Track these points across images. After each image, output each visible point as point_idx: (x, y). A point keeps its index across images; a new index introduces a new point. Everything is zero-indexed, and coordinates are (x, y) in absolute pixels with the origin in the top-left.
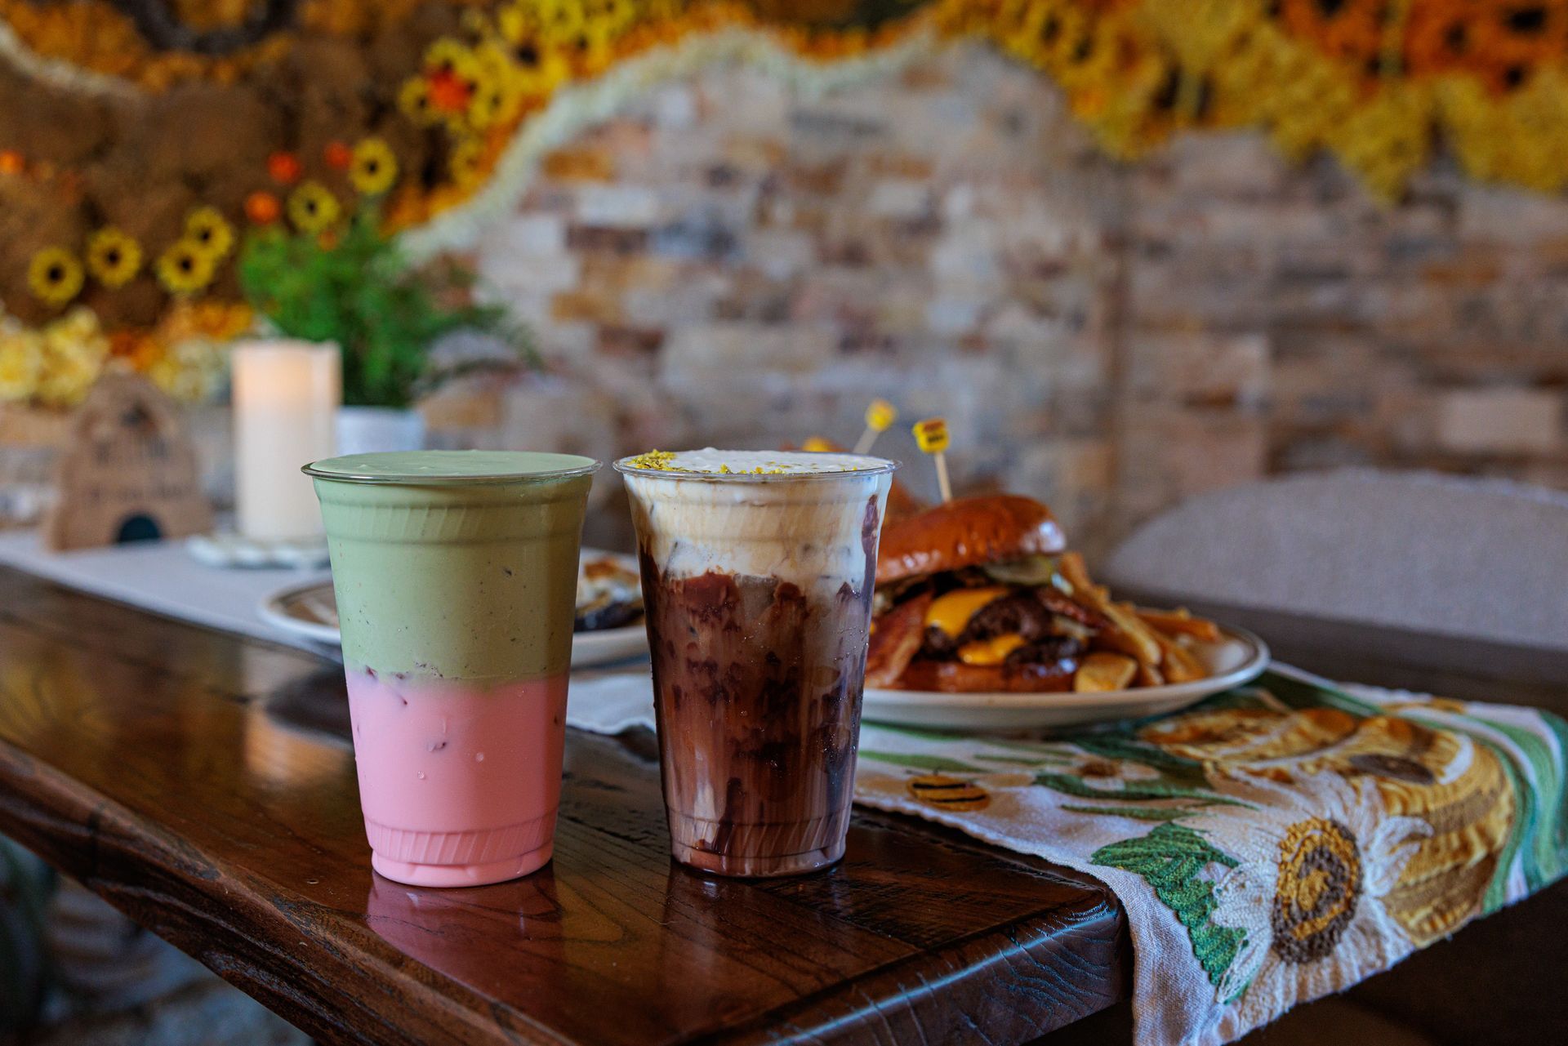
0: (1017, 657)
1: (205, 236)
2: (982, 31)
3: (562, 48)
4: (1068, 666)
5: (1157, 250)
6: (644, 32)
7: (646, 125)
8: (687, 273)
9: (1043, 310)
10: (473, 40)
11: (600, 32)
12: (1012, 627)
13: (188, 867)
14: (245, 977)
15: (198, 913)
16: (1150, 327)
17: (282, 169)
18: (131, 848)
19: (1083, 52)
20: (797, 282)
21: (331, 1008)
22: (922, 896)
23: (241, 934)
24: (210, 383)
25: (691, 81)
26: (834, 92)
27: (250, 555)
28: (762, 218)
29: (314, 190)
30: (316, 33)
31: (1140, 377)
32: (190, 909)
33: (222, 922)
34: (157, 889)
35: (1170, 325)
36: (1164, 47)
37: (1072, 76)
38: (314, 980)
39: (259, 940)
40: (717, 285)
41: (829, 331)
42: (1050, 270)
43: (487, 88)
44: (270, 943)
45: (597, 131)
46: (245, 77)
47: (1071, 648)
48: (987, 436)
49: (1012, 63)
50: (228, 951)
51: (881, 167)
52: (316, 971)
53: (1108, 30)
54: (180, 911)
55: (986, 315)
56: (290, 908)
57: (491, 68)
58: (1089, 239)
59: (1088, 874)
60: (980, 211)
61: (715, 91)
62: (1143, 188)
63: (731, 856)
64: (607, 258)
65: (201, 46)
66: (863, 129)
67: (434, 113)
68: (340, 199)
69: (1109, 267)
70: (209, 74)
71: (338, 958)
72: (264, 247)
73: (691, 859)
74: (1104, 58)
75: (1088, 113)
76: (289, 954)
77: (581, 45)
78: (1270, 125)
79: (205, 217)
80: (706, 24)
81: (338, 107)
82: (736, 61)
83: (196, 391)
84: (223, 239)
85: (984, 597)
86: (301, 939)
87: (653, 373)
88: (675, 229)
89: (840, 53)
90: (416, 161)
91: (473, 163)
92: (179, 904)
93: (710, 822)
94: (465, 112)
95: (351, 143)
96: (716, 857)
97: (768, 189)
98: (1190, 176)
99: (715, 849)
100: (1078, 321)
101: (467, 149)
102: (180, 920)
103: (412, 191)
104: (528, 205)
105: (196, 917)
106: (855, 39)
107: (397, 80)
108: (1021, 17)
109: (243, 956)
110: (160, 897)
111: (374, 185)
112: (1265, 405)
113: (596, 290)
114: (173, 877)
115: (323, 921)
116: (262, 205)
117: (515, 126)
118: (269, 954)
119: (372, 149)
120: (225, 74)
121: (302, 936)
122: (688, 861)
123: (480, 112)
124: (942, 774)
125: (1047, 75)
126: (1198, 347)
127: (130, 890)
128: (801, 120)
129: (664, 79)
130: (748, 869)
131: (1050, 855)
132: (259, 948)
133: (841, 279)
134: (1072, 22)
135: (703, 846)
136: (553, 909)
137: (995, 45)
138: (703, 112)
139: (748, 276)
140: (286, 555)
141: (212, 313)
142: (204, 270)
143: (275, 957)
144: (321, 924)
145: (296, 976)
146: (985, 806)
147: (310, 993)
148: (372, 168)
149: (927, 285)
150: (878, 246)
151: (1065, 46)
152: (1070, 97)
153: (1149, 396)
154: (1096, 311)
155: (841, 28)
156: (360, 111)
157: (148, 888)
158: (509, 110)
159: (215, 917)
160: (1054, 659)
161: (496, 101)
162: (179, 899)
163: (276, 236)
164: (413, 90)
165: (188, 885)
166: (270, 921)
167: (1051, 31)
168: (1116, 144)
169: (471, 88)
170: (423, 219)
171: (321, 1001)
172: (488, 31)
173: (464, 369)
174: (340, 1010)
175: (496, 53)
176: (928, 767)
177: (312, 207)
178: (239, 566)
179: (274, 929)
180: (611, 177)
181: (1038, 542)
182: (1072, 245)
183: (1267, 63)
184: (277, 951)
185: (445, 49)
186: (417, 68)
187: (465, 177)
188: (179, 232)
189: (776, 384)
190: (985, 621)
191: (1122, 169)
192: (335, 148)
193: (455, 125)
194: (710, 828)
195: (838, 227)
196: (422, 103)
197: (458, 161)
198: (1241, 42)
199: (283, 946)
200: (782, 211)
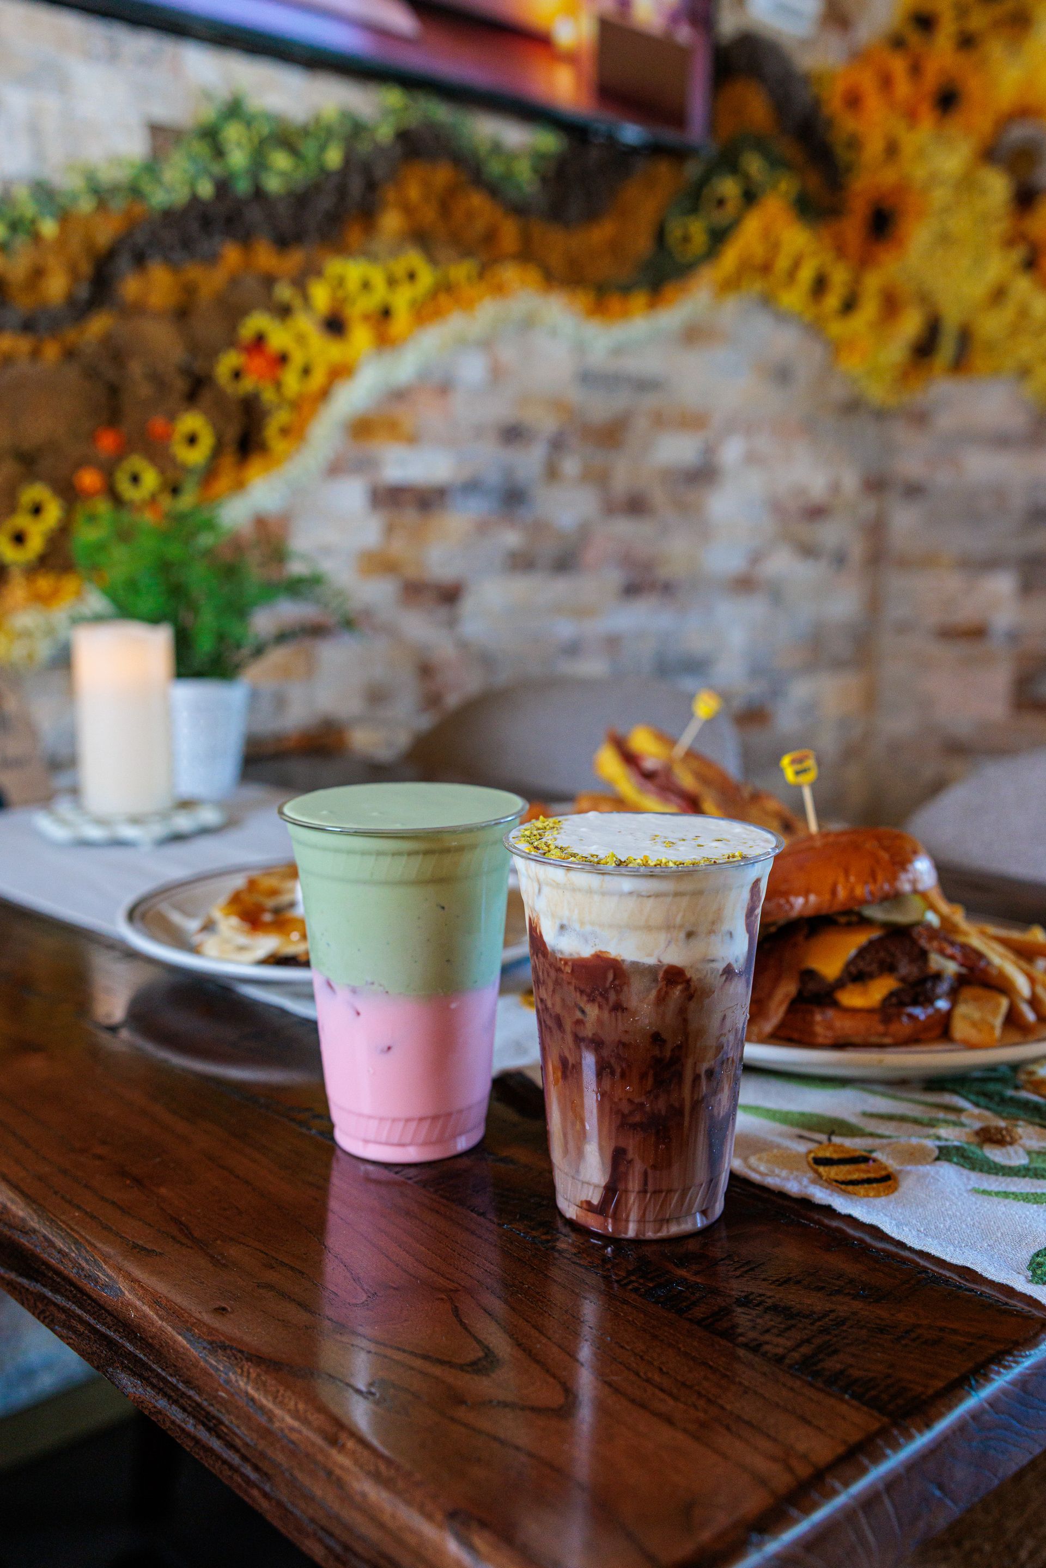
0: (894, 1000)
1: (37, 510)
2: (758, 286)
3: (366, 318)
4: (942, 1004)
5: (914, 491)
6: (443, 299)
7: (444, 388)
8: (482, 528)
9: (808, 551)
10: (284, 312)
11: (402, 300)
12: (889, 968)
13: (88, 1277)
14: (155, 1407)
15: (103, 1329)
16: (905, 563)
17: (107, 442)
18: (24, 1241)
19: (849, 306)
20: (584, 533)
21: (256, 1468)
22: (864, 1332)
23: (150, 1363)
24: (44, 650)
25: (486, 344)
26: (618, 351)
27: (94, 833)
28: (552, 473)
29: (137, 463)
30: (137, 310)
31: (896, 611)
32: (92, 1321)
33: (128, 1345)
34: (55, 1290)
35: (927, 561)
36: (924, 298)
37: (837, 328)
38: (236, 1434)
39: (171, 1375)
40: (511, 538)
41: (614, 577)
42: (816, 513)
43: (298, 358)
44: (183, 1382)
45: (399, 395)
46: (70, 354)
47: (944, 987)
48: (756, 670)
49: (782, 317)
50: (134, 1374)
51: (660, 421)
52: (238, 1427)
53: (873, 282)
54: (81, 1320)
55: (756, 558)
56: (204, 1348)
57: (301, 339)
58: (850, 481)
59: (1030, 1297)
60: (752, 459)
61: (508, 354)
62: (901, 433)
63: (615, 1218)
64: (410, 515)
65: (28, 326)
66: (644, 385)
67: (248, 384)
68: (162, 472)
69: (868, 508)
70: (35, 354)
71: (263, 1420)
72: (92, 518)
73: (577, 1216)
74: (869, 309)
75: (852, 364)
76: (206, 1400)
77: (386, 313)
78: (1024, 372)
79: (36, 492)
80: (499, 290)
81: (157, 380)
82: (528, 324)
83: (30, 657)
84: (53, 513)
85: (860, 939)
86: (219, 1388)
87: (452, 623)
88: (472, 487)
89: (625, 314)
90: (232, 432)
91: (285, 432)
92: (79, 1312)
93: (596, 1186)
94: (278, 385)
95: (172, 417)
96: (601, 1219)
97: (557, 445)
98: (945, 421)
99: (600, 1210)
100: (840, 559)
101: (280, 418)
102: (81, 1328)
103: (228, 460)
104: (335, 469)
105: (99, 1331)
106: (639, 299)
107: (213, 354)
108: (792, 274)
109: (153, 1387)
110: (58, 1299)
111: (196, 456)
112: (1013, 637)
113: (399, 547)
114: (72, 1283)
115: (242, 1371)
116: (89, 479)
117: (324, 394)
118: (184, 1393)
119: (192, 422)
120: (51, 351)
121: (220, 1385)
122: (574, 1217)
123: (291, 380)
124: (836, 1140)
125: (815, 328)
126: (952, 582)
127: (24, 1281)
128: (587, 378)
129: (462, 342)
130: (631, 1231)
131: (986, 1270)
132: (170, 1383)
133: (624, 528)
134: (840, 277)
135: (588, 1206)
136: (481, 1354)
137: (767, 301)
138: (497, 374)
139: (539, 528)
140: (129, 832)
141: (44, 583)
142: (36, 544)
143: (190, 1397)
144: (242, 1375)
145: (214, 1425)
146: (893, 1189)
147: (231, 1446)
148: (192, 440)
149: (704, 532)
150: (658, 496)
151: (832, 301)
152: (835, 348)
153: (903, 628)
154: (857, 550)
155: (626, 290)
156: (180, 385)
157: (44, 1286)
158: (318, 378)
159: (121, 1338)
160: (929, 1000)
161: (306, 371)
162: (79, 1308)
163: (102, 507)
164: (229, 361)
165: (90, 1297)
166: (183, 1359)
167: (820, 285)
168: (877, 392)
169: (283, 359)
170: (239, 485)
171: (244, 1458)
172: (297, 303)
173: (283, 637)
174: (266, 1474)
175: (306, 323)
176: (820, 1131)
177: (135, 479)
178: (84, 843)
179: (188, 1369)
180: (412, 439)
181: (914, 882)
182: (835, 488)
183: (1024, 313)
184: (191, 1393)
185: (257, 322)
186: (232, 342)
187: (277, 445)
188: (12, 508)
189: (565, 629)
190: (861, 964)
191: (881, 415)
192: (158, 423)
193: (268, 395)
194: (596, 1191)
195: (622, 480)
196: (237, 375)
197: (271, 431)
198: (999, 295)
199: (199, 1391)
200: (571, 466)
